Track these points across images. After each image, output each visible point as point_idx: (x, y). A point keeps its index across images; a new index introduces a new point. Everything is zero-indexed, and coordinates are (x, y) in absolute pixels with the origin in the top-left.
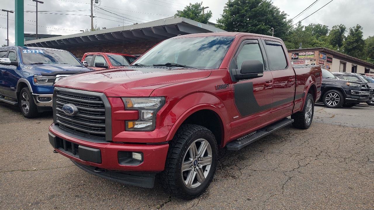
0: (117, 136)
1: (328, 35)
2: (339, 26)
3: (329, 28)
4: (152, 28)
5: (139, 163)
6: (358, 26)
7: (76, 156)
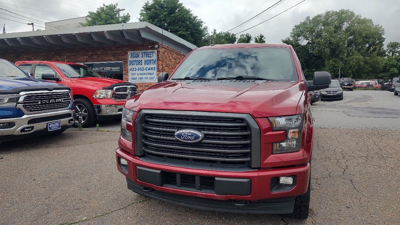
0: (266, 161)
2: (246, 35)
3: (237, 36)
4: (105, 32)
5: (289, 188)
6: (262, 35)
7: (203, 191)
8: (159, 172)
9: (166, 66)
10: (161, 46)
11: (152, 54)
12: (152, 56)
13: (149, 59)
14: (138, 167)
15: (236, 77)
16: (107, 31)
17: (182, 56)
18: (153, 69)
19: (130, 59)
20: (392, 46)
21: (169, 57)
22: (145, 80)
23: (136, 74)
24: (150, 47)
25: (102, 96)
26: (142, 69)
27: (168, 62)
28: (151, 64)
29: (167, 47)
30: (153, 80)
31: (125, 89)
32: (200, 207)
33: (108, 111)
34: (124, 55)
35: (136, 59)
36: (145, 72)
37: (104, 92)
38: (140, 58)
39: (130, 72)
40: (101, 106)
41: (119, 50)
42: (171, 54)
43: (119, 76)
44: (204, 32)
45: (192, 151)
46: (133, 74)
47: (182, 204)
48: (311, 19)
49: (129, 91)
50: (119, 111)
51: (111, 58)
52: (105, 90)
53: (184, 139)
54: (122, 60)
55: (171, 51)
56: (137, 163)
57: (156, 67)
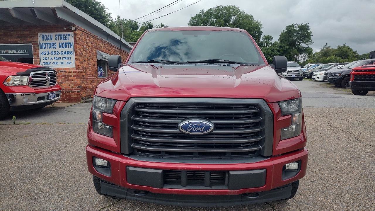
0: (277, 148)
1: (138, 30)
2: (148, 23)
3: (139, 24)
4: (10, 9)
5: (295, 173)
6: (162, 24)
7: (213, 188)
8: (160, 171)
9: (84, 50)
10: (78, 28)
11: (68, 36)
12: (68, 39)
13: (65, 41)
14: (131, 168)
15: (208, 61)
16: (14, 9)
17: (99, 41)
18: (70, 53)
19: (41, 41)
20: (266, 39)
21: (86, 40)
22: (61, 65)
23: (50, 58)
24: (65, 28)
25: (16, 83)
26: (57, 53)
27: (85, 46)
28: (68, 47)
29: (84, 30)
30: (70, 65)
31: (43, 75)
32: (200, 205)
33: (24, 100)
34: (34, 37)
35: (48, 42)
36: (60, 56)
37: (17, 78)
38: (53, 41)
39: (42, 57)
40: (16, 95)
41: (27, 31)
42: (87, 37)
43: (28, 60)
44: (108, 17)
45: (198, 144)
46: (45, 59)
47: (178, 204)
48: (205, 12)
49: (48, 77)
50: (38, 100)
51: (16, 40)
52: (19, 76)
53: (191, 131)
54: (31, 42)
55: (88, 35)
56: (128, 163)
57: (73, 51)
